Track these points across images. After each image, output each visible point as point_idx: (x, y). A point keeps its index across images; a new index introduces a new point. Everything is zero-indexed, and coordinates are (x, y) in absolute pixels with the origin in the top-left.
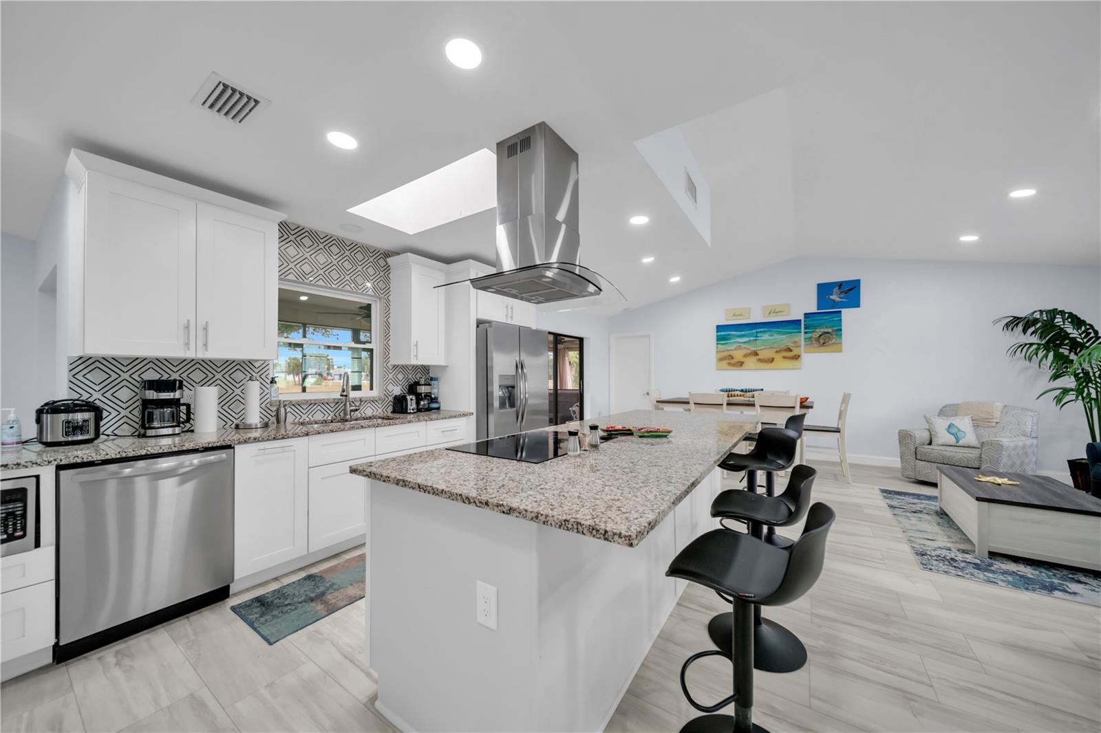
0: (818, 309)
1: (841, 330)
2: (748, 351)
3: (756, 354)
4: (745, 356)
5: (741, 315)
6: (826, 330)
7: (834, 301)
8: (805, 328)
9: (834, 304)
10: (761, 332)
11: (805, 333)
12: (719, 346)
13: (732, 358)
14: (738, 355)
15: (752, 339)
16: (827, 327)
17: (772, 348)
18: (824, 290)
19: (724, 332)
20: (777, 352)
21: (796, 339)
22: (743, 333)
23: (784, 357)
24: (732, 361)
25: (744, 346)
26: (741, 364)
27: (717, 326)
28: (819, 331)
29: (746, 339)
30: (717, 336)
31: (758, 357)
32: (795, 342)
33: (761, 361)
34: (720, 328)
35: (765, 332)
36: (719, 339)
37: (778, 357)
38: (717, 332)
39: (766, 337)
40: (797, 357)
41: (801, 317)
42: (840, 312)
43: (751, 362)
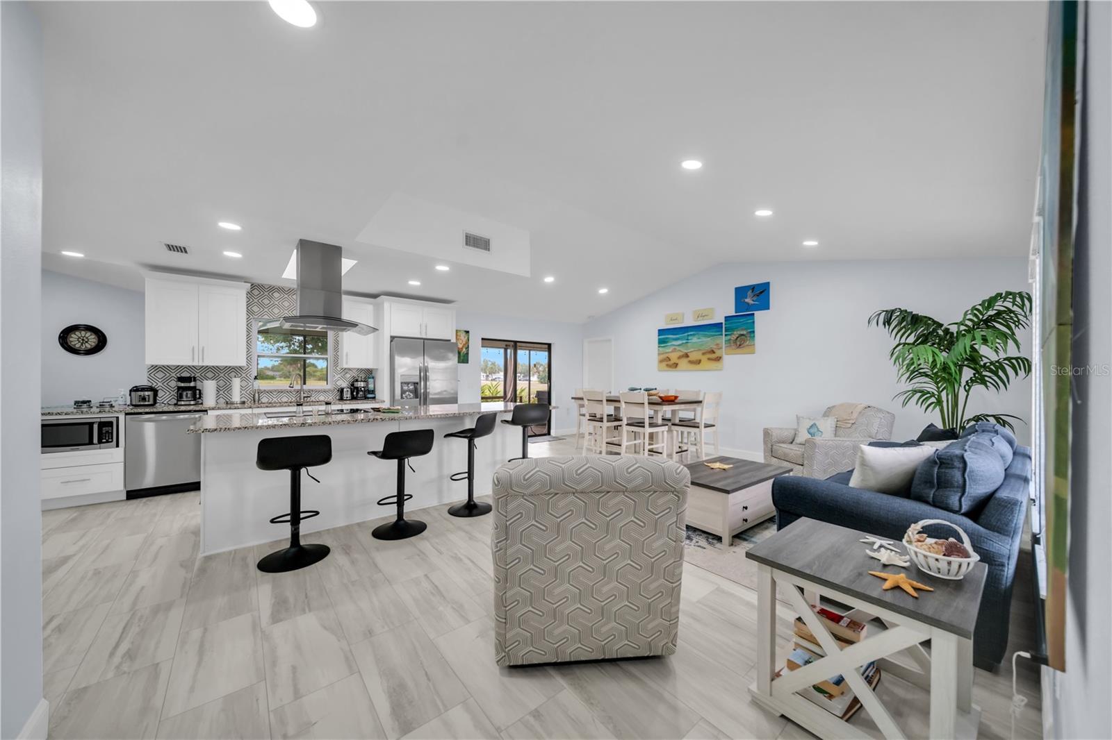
0: (736, 313)
1: (754, 332)
2: (681, 354)
3: (687, 356)
4: (680, 358)
5: (676, 319)
6: (742, 333)
7: (748, 304)
8: (726, 331)
9: (749, 307)
10: (691, 335)
11: (726, 335)
12: (661, 349)
13: (670, 360)
14: (674, 357)
15: (684, 342)
16: (742, 330)
17: (700, 350)
18: (740, 292)
19: (665, 335)
20: (703, 354)
21: (718, 342)
22: (678, 336)
23: (709, 359)
24: (669, 363)
25: (678, 348)
26: (676, 365)
27: (659, 330)
28: (737, 333)
29: (679, 342)
30: (659, 339)
31: (689, 359)
32: (717, 344)
33: (691, 362)
34: (661, 332)
35: (694, 335)
36: (661, 342)
37: (704, 358)
38: (659, 336)
39: (694, 340)
40: (719, 359)
41: (723, 321)
42: (753, 314)
43: (683, 363)
